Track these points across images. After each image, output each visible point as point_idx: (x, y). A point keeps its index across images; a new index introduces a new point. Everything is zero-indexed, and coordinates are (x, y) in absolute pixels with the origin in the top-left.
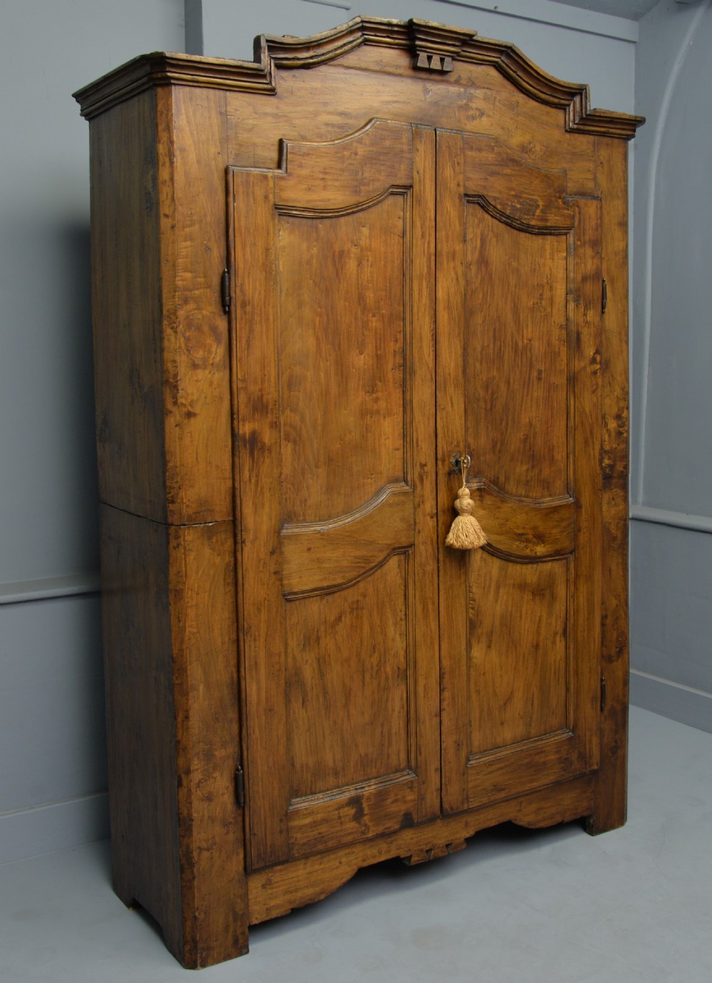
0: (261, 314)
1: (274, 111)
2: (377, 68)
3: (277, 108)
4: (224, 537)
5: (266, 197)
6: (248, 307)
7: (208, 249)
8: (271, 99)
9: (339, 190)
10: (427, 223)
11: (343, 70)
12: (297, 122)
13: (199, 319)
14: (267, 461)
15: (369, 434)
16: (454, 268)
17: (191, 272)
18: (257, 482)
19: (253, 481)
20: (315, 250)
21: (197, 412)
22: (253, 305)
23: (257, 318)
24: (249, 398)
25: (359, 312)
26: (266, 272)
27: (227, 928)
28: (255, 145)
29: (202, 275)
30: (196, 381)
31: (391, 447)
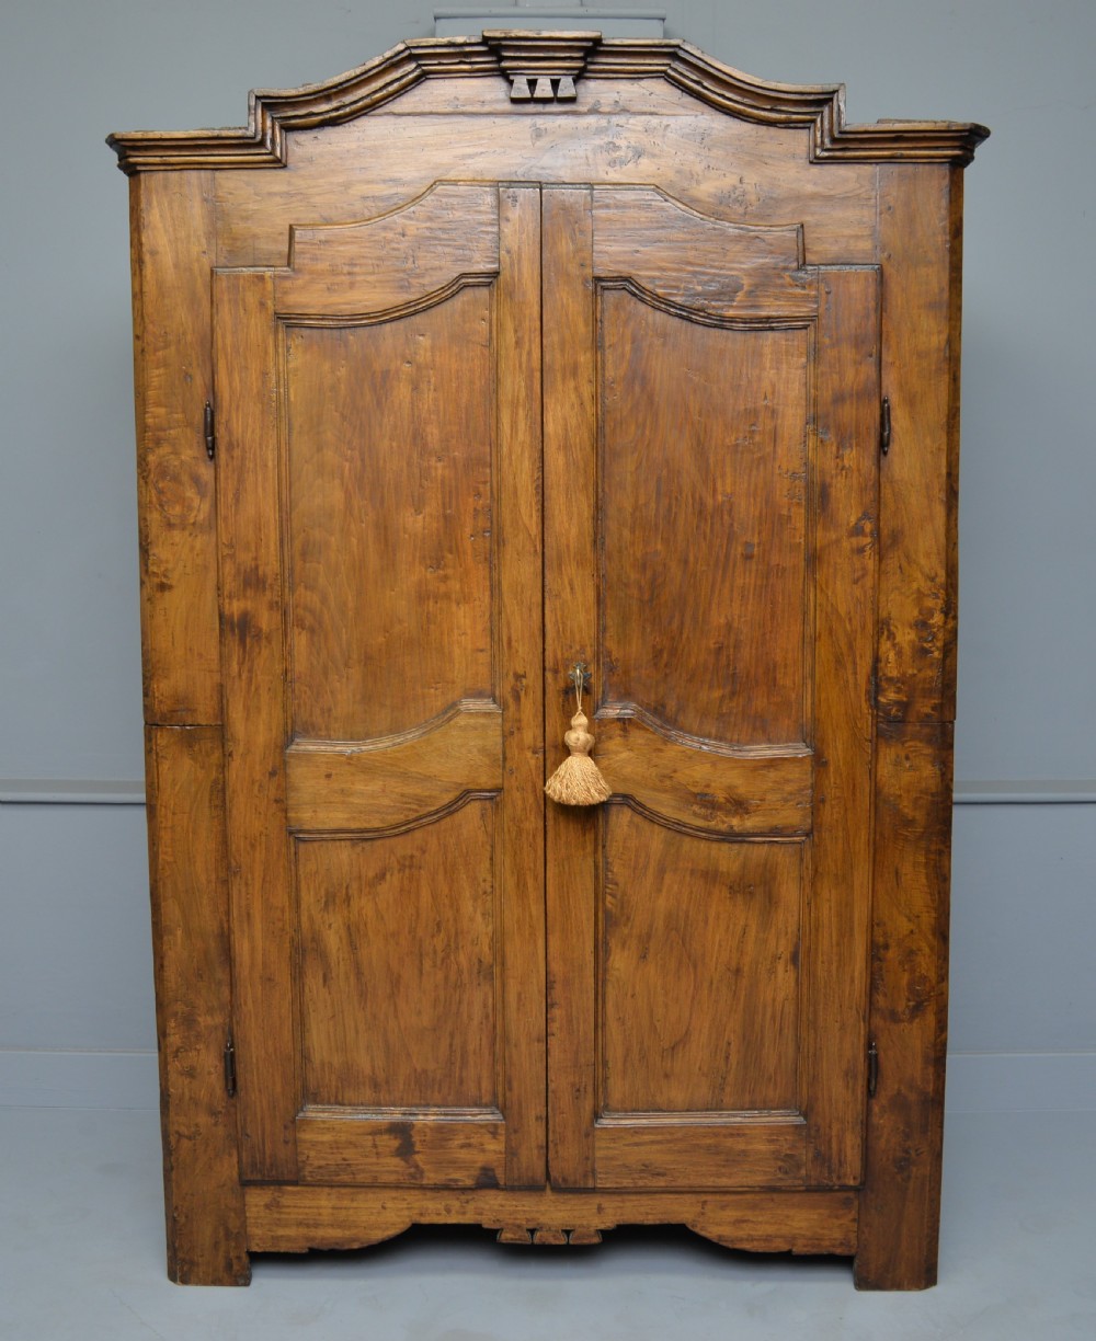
0: (255, 460)
1: (284, 188)
2: (449, 109)
3: (289, 183)
4: (210, 745)
5: (262, 304)
6: (236, 450)
7: (187, 376)
8: (281, 173)
9: (375, 287)
10: (527, 324)
11: (392, 119)
12: (317, 200)
13: (175, 466)
14: (265, 653)
15: (432, 627)
16: (576, 389)
17: (166, 407)
18: (250, 680)
19: (244, 677)
20: (342, 372)
21: (174, 583)
22: (243, 448)
23: (249, 465)
24: (239, 570)
25: (415, 456)
26: (262, 403)
27: (216, 1245)
28: (255, 236)
29: (180, 410)
30: (172, 544)
31: (470, 647)
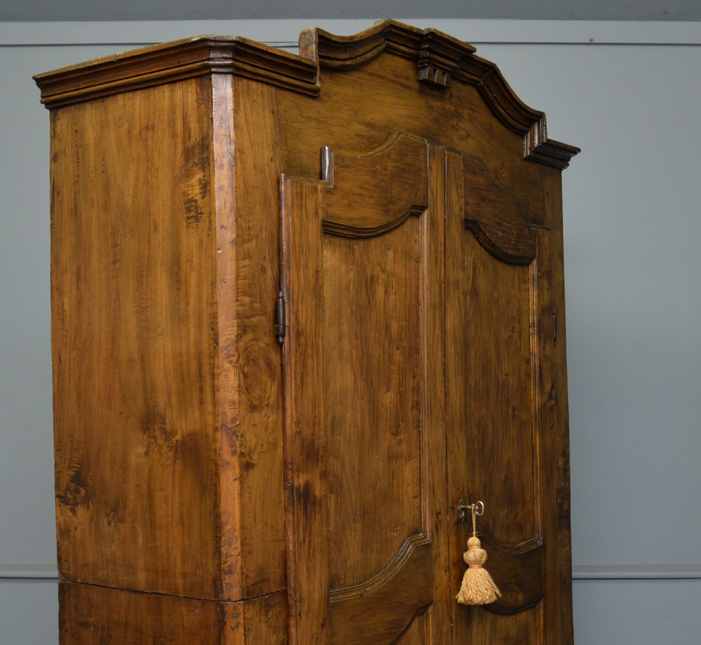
0: (312, 346)
1: (316, 115)
2: (392, 77)
3: (318, 112)
4: (278, 609)
5: (316, 213)
6: (301, 338)
7: (264, 270)
8: (315, 101)
9: (373, 208)
10: (439, 249)
12: (334, 129)
13: (255, 351)
14: (318, 517)
15: (395, 481)
16: (458, 298)
17: (249, 296)
18: (310, 542)
19: (307, 542)
20: (352, 275)
21: (255, 462)
22: (306, 337)
23: (309, 351)
24: (303, 445)
25: (387, 345)
26: (316, 297)
28: (301, 152)
29: (258, 300)
30: (254, 425)
31: (411, 495)
